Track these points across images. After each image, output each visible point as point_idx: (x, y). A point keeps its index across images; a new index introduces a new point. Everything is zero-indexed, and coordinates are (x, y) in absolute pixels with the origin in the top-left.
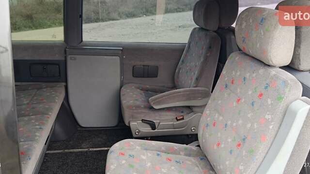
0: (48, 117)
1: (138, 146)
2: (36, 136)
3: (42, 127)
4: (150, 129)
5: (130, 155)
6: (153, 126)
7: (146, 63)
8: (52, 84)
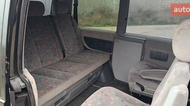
0: (89, 66)
1: (114, 92)
2: (77, 72)
3: (83, 70)
4: (141, 90)
5: (105, 95)
6: (143, 89)
7: (159, 51)
8: (104, 52)
